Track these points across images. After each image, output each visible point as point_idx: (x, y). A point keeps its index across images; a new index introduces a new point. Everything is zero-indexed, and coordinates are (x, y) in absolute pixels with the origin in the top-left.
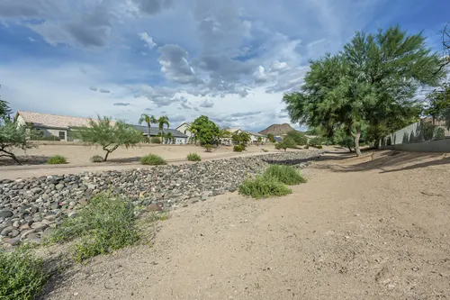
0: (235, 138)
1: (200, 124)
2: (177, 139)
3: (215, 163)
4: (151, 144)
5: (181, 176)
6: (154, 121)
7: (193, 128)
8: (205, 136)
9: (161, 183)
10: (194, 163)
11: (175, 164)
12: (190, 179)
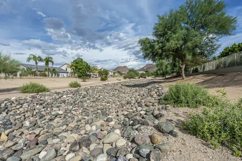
0: (100, 73)
1: (77, 63)
2: (61, 74)
3: (93, 88)
4: (39, 77)
5: (64, 102)
6: (41, 60)
7: (72, 66)
8: (81, 71)
9: (40, 112)
10: (76, 89)
11: (58, 91)
12: (74, 104)
